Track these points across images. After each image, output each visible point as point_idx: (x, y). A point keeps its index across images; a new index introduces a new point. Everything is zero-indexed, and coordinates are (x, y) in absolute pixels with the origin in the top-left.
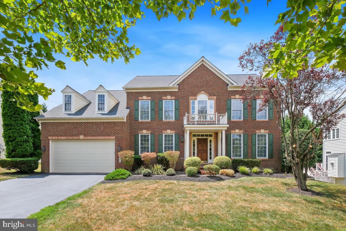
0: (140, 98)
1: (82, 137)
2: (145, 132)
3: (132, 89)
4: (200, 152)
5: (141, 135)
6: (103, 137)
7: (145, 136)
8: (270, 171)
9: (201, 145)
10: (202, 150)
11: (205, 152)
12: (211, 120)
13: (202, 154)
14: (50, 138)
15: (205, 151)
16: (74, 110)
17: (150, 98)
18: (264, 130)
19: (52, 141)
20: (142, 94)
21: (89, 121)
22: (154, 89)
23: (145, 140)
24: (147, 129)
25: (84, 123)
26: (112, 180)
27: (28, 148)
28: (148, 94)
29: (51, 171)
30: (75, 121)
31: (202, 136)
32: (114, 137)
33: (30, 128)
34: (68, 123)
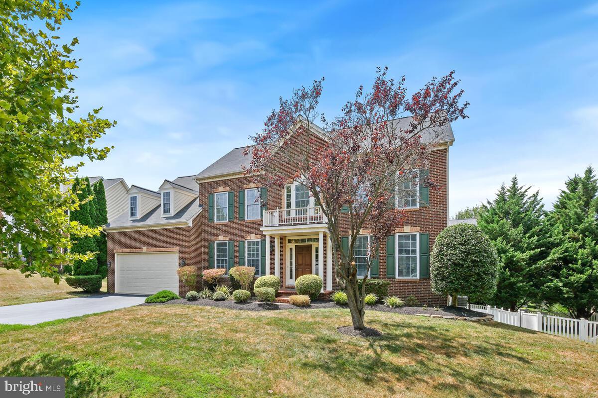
0: (215, 190)
1: (144, 249)
2: (222, 239)
3: (205, 179)
4: (302, 267)
5: (217, 243)
6: (165, 249)
7: (222, 244)
8: (397, 300)
9: (303, 257)
10: (304, 264)
11: (308, 267)
12: (316, 215)
13: (304, 270)
14: (115, 251)
15: (308, 265)
16: (139, 216)
17: (227, 189)
18: (410, 226)
19: (118, 255)
20: (216, 184)
21: (152, 229)
22: (233, 175)
23: (222, 250)
24: (225, 234)
25: (147, 231)
26: (150, 303)
27: (92, 264)
28: (225, 183)
29: (116, 292)
30: (139, 229)
31: (303, 241)
32: (178, 248)
33: (95, 240)
34: (131, 232)
